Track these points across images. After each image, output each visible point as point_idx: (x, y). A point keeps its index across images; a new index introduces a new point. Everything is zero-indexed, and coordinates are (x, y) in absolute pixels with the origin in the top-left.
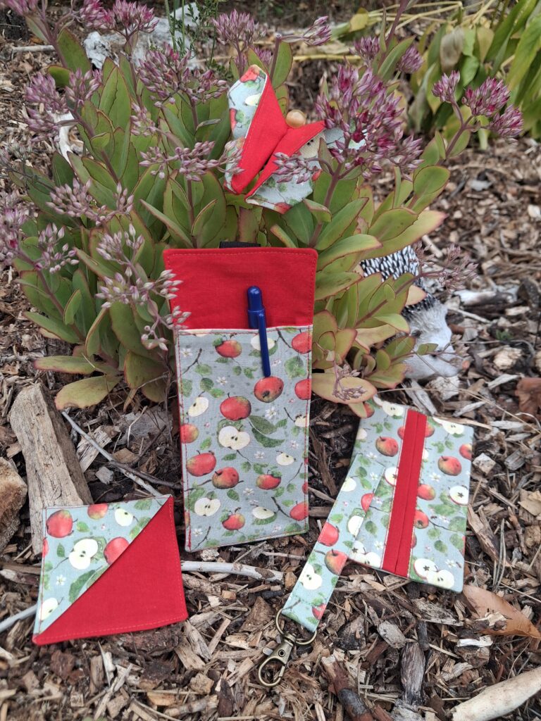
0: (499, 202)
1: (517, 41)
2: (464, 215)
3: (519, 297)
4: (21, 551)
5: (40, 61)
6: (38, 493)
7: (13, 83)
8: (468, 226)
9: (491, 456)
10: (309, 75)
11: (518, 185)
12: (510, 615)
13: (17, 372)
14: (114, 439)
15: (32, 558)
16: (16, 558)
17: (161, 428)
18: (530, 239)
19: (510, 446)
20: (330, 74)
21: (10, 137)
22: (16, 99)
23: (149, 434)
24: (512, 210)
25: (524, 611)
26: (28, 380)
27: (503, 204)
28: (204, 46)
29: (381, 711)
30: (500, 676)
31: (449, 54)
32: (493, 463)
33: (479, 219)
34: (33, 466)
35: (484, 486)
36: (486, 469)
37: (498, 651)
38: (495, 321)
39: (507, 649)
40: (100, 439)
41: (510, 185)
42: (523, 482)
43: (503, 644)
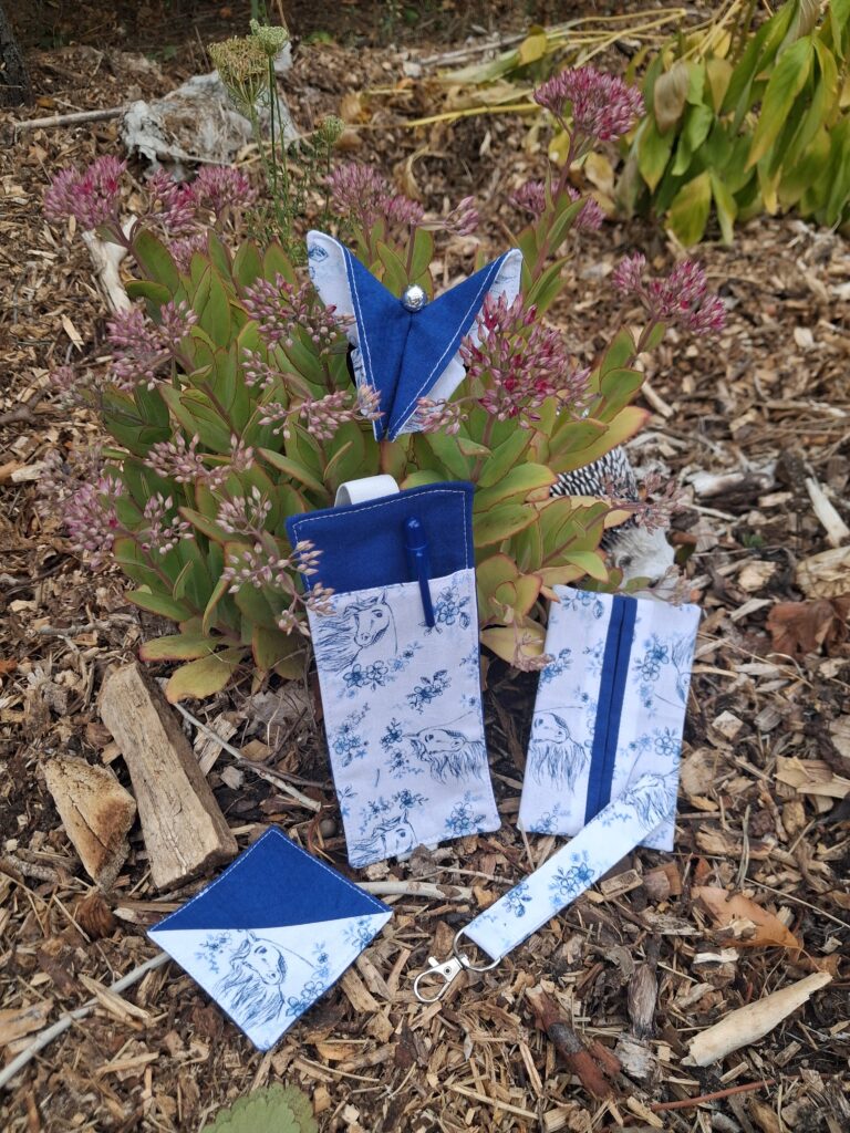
0: (751, 328)
1: (765, 83)
2: (700, 351)
3: (778, 480)
4: (135, 883)
5: (57, 141)
6: (151, 809)
7: (26, 189)
8: (707, 368)
9: (736, 714)
10: (463, 138)
11: (776, 300)
12: (762, 920)
13: (95, 642)
14: (240, 729)
15: (151, 891)
16: (130, 893)
17: (300, 711)
18: (796, 382)
19: (761, 698)
20: (495, 136)
21: (33, 278)
22: (31, 215)
23: (285, 719)
24: (771, 337)
25: (780, 914)
26: (112, 653)
27: (757, 331)
28: (302, 100)
29: (600, 1048)
30: (749, 997)
31: (667, 105)
32: (739, 723)
33: (722, 356)
34: (140, 774)
35: (728, 755)
36: (730, 732)
37: (747, 967)
38: (744, 517)
39: (757, 963)
40: (222, 731)
41: (765, 301)
42: (780, 746)
43: (753, 957)
